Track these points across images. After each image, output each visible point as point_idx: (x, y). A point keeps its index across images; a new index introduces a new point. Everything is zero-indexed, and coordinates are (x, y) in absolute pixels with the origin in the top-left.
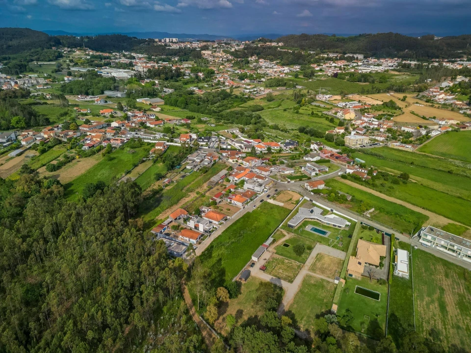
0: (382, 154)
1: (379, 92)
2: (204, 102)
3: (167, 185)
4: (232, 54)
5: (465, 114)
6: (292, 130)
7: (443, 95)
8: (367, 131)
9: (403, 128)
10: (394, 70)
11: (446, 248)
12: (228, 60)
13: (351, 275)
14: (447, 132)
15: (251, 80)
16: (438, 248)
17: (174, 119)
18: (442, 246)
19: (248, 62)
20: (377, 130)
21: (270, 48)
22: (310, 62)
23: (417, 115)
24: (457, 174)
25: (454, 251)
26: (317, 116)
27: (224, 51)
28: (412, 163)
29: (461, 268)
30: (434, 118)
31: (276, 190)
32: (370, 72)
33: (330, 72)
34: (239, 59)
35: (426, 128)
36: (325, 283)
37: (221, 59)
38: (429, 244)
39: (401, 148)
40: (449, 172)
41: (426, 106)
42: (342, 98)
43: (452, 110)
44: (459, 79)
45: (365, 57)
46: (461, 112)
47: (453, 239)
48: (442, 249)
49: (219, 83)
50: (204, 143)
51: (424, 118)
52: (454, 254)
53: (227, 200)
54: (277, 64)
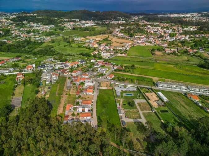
0: (118, 59)
1: (97, 35)
2: (17, 47)
3: (45, 95)
4: (11, 20)
5: (131, 40)
6: (76, 55)
7: (120, 34)
8: (107, 51)
9: (118, 48)
10: (94, 25)
11: (167, 87)
12: (11, 24)
13: (154, 107)
14: (131, 47)
15: (34, 33)
16: (165, 88)
17: (10, 59)
18: (166, 87)
19: (23, 24)
20: (110, 50)
21: (32, 16)
22: (58, 23)
23: (118, 42)
24: (145, 62)
25: (169, 87)
26: (81, 47)
27: (5, 18)
28: (129, 61)
29: (176, 92)
30: (124, 43)
31: (98, 83)
32: (86, 27)
33: (70, 27)
34: (17, 23)
35: (124, 47)
36: (151, 114)
37: (6, 23)
38: (162, 88)
39: (122, 56)
40: (142, 61)
41: (117, 39)
42: (85, 38)
43: (126, 39)
44: (121, 27)
45: (80, 20)
46: (130, 39)
47: (168, 84)
48: (166, 88)
49: (16, 36)
50: (43, 69)
51: (121, 43)
52: (170, 89)
53: (84, 93)
54: (41, 24)
